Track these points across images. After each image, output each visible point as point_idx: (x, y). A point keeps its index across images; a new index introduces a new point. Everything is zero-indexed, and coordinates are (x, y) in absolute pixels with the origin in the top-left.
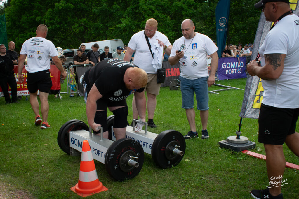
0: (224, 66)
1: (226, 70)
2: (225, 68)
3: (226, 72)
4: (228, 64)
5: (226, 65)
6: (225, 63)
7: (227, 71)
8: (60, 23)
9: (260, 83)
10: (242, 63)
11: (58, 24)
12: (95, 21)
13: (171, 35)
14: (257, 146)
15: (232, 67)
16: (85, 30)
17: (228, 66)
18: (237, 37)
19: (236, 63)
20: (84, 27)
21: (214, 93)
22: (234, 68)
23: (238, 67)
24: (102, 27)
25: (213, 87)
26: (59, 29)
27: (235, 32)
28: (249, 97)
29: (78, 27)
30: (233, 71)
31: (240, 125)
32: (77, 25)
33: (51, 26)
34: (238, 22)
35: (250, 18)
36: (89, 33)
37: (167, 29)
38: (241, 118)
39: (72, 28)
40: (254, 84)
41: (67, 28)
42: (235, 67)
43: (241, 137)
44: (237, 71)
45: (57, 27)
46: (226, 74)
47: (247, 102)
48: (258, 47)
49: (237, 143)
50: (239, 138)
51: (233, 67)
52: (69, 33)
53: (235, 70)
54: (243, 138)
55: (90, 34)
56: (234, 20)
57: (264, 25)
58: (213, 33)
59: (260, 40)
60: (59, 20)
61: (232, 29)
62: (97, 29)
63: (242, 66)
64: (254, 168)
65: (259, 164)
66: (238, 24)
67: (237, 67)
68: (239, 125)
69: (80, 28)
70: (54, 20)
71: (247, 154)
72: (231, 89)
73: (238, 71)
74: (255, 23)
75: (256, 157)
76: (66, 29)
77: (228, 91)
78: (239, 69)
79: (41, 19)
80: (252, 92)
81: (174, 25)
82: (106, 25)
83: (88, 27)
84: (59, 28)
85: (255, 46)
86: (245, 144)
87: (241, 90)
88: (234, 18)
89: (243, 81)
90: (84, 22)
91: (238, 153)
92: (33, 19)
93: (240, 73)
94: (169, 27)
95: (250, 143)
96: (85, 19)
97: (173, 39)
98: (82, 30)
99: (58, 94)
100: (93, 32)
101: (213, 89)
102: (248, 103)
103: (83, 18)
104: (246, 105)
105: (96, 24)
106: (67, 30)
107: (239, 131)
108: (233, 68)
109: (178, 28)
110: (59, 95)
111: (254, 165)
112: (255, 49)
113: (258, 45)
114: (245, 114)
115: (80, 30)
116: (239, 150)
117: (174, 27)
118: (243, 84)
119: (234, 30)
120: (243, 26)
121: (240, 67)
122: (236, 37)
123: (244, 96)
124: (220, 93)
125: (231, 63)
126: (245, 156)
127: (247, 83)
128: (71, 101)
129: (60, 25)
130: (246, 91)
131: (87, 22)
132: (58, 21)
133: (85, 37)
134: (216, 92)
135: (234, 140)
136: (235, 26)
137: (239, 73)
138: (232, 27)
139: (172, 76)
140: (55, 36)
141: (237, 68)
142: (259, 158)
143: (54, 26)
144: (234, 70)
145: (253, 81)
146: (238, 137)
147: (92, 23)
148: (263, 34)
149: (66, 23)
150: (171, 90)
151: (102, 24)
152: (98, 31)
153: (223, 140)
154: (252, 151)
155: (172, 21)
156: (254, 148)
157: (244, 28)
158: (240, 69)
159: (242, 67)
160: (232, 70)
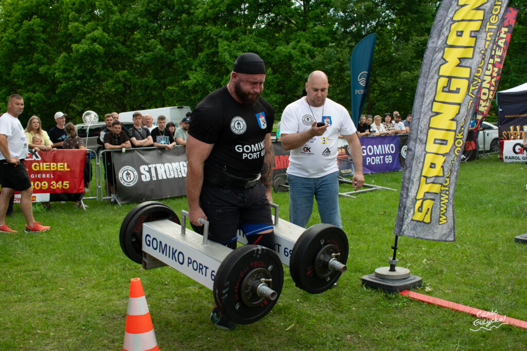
0: (364, 151)
1: (367, 158)
2: (365, 154)
3: (368, 162)
4: (370, 149)
5: (366, 149)
6: (365, 147)
7: (368, 160)
8: (81, 78)
9: (422, 178)
10: (392, 147)
11: (78, 80)
12: (142, 74)
13: (274, 99)
14: (425, 283)
15: (375, 154)
16: (126, 90)
17: (370, 152)
18: (384, 103)
19: (383, 146)
20: (124, 85)
21: (348, 197)
22: (380, 155)
23: (387, 153)
24: (155, 84)
25: (346, 187)
26: (79, 87)
27: (380, 95)
28: (408, 202)
29: (113, 84)
30: (377, 160)
31: (395, 248)
32: (110, 81)
33: (66, 82)
34: (384, 78)
35: (403, 73)
36: (132, 94)
37: (267, 89)
38: (397, 237)
39: (102, 86)
40: (415, 180)
41: (94, 86)
42: (381, 153)
43: (397, 268)
44: (384, 159)
45: (76, 84)
46: (367, 164)
47: (404, 210)
48: (419, 119)
49: (391, 278)
50: (395, 271)
51: (378, 153)
52: (98, 95)
53: (382, 157)
54: (400, 271)
55: (135, 96)
56: (378, 75)
57: (427, 82)
58: (344, 96)
59: (421, 108)
60: (79, 73)
61: (375, 90)
62: (147, 87)
63: (393, 150)
64: (421, 319)
65: (429, 313)
66: (384, 82)
67: (384, 153)
68: (393, 248)
69: (116, 87)
70: (71, 71)
71: (409, 297)
72: (376, 190)
73: (386, 159)
74: (412, 81)
75: (423, 302)
76: (92, 88)
77: (371, 194)
78: (387, 156)
79: (48, 69)
80: (412, 194)
81: (278, 82)
82: (163, 81)
83: (131, 85)
84: (81, 85)
85: (414, 118)
86: (405, 280)
87: (393, 191)
88: (377, 72)
89: (396, 175)
90: (124, 76)
91: (394, 296)
92: (34, 70)
93: (390, 162)
94: (270, 86)
95: (412, 278)
96: (126, 72)
97: (278, 106)
98: (119, 90)
99: (80, 200)
100: (139, 94)
101: (347, 189)
102: (406, 212)
103: (123, 70)
104: (404, 215)
105: (145, 79)
106: (94, 90)
107: (394, 259)
108: (377, 155)
109: (286, 88)
110: (82, 202)
111: (421, 315)
112: (414, 122)
113: (418, 116)
114: (403, 230)
115: (116, 90)
116: (396, 291)
117: (278, 86)
118: (396, 180)
119: (378, 92)
120: (393, 84)
121: (389, 152)
122: (381, 103)
123: (400, 200)
124: (359, 196)
125: (375, 146)
126: (405, 300)
127: (404, 178)
128: (102, 211)
129: (82, 81)
130: (402, 192)
131: (129, 76)
132: (78, 75)
133: (125, 101)
134: (351, 194)
135: (387, 274)
136: (379, 85)
137: (387, 162)
138: (374, 86)
139: (277, 168)
140: (73, 100)
141: (384, 155)
142: (429, 303)
143: (71, 82)
144: (380, 158)
145: (412, 176)
146: (392, 269)
147: (138, 78)
148: (425, 98)
149: (92, 77)
150: (276, 192)
151: (156, 80)
152: (148, 92)
153: (368, 274)
154: (417, 292)
155: (275, 76)
156: (420, 286)
157: (394, 89)
158: (390, 156)
159: (393, 152)
160: (377, 157)
